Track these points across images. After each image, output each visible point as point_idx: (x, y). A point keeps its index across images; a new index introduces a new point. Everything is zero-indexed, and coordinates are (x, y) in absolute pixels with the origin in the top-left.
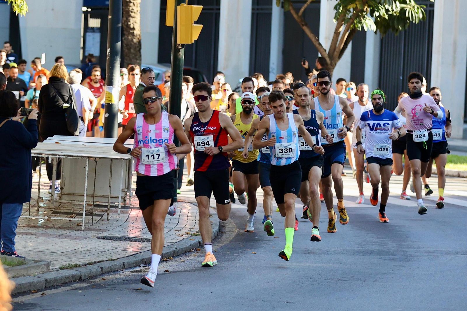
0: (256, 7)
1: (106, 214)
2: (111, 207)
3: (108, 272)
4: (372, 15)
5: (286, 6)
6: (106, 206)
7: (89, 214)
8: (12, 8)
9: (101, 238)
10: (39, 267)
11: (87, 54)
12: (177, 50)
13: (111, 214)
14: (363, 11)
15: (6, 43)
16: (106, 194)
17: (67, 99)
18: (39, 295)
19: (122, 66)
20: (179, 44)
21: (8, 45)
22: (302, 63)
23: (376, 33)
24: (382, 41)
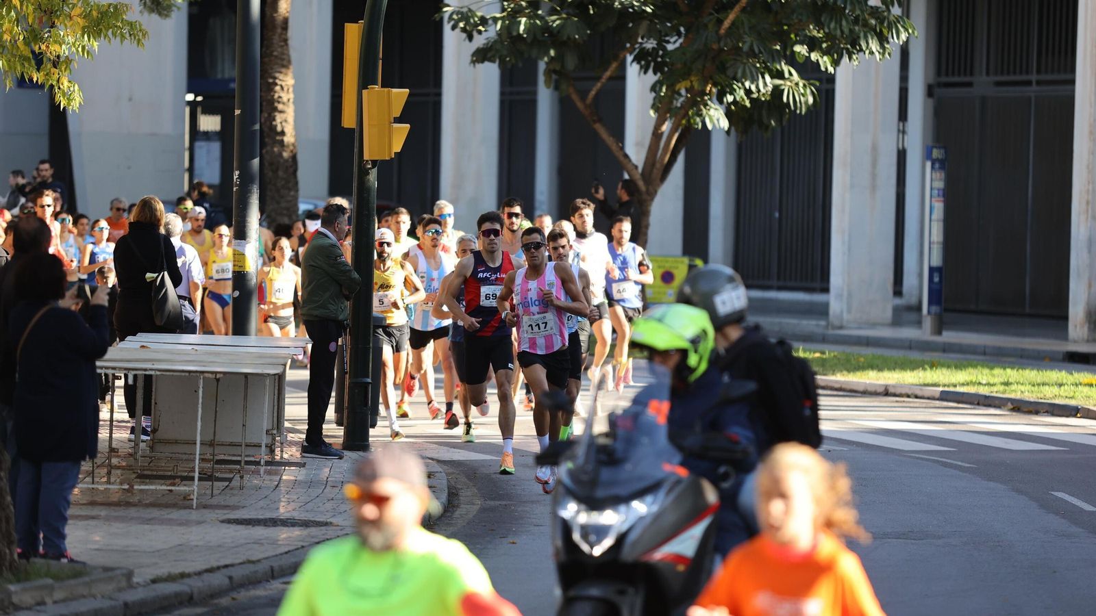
0: (508, 89)
1: (237, 477)
2: (247, 463)
3: (242, 585)
4: (721, 101)
5: (564, 87)
6: (238, 462)
7: (205, 477)
8: (52, 98)
9: (229, 521)
10: (111, 579)
12: (364, 172)
13: (246, 477)
14: (703, 93)
15: (43, 162)
16: (237, 439)
20: (367, 161)
21: (47, 166)
23: (728, 132)
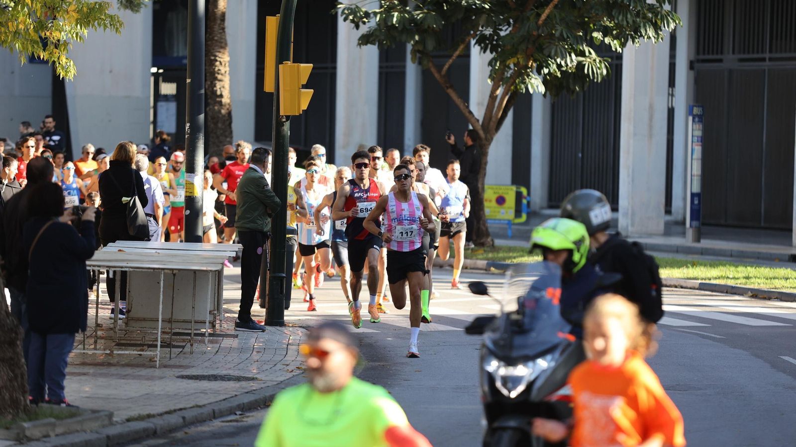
0: (385, 65)
1: (189, 345)
2: (196, 335)
3: (192, 423)
4: (539, 73)
5: (425, 62)
6: (189, 334)
7: (166, 345)
8: (54, 70)
9: (183, 377)
10: (97, 418)
11: (158, 131)
12: (280, 124)
13: (195, 345)
14: (526, 67)
15: (47, 117)
16: (188, 317)
20: (282, 116)
21: (51, 119)
22: (447, 138)
23: (544, 95)
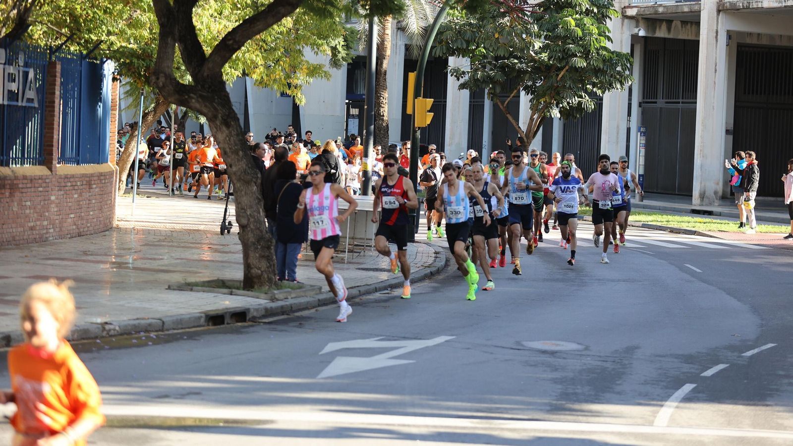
0: (473, 100)
1: (363, 252)
2: (367, 246)
3: (364, 294)
4: (558, 107)
5: (495, 99)
6: (363, 246)
7: (350, 251)
8: (294, 101)
9: (359, 269)
10: (314, 290)
11: (349, 134)
12: (415, 132)
13: (366, 252)
14: (550, 103)
15: (290, 126)
16: (363, 236)
17: (333, 166)
18: (313, 311)
19: (375, 144)
20: (416, 127)
21: (291, 127)
22: (506, 141)
23: (560, 119)
24: (564, 125)
